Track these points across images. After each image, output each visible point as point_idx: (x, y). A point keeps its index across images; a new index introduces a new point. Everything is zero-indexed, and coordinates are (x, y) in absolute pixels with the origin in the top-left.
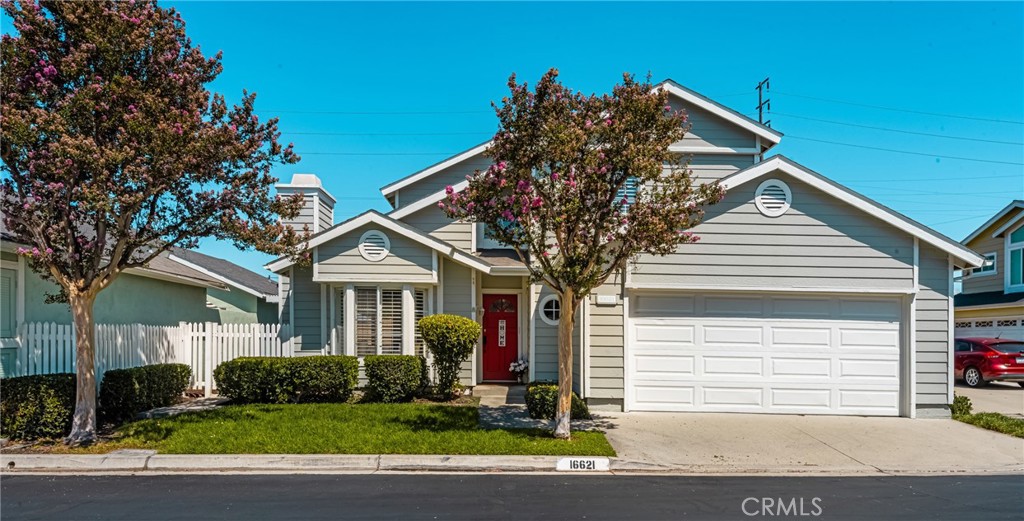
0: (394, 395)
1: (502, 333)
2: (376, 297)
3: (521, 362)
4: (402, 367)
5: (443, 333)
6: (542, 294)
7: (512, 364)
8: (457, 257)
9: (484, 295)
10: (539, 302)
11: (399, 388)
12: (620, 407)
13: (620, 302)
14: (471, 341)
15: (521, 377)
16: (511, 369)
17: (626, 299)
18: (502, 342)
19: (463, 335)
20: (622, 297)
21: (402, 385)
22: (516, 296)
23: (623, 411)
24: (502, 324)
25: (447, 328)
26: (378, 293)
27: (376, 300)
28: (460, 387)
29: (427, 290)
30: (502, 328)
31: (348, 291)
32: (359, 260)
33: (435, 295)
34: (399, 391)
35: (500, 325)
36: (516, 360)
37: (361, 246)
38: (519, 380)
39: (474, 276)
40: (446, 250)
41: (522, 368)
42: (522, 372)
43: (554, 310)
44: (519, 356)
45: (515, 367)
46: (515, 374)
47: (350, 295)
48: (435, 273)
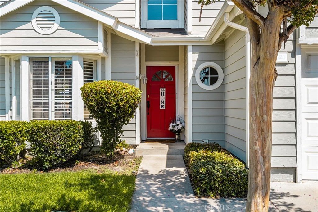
0: (55, 160)
1: (163, 98)
2: (48, 67)
3: (178, 123)
4: (62, 133)
5: (102, 98)
6: (199, 62)
7: (171, 124)
8: (121, 29)
9: (148, 67)
10: (195, 69)
11: (59, 153)
12: (291, 177)
13: (292, 60)
14: (130, 106)
15: (179, 135)
16: (170, 128)
17: (299, 58)
18: (163, 106)
19: (122, 100)
20: (294, 54)
21: (62, 151)
22: (174, 67)
23: (295, 181)
24: (163, 90)
25: (106, 93)
26: (50, 63)
27: (48, 70)
28: (125, 146)
29: (96, 61)
30: (163, 94)
31: (23, 62)
32: (32, 34)
33: (103, 65)
34: (60, 157)
35: (161, 92)
36: (174, 121)
37: (34, 21)
38: (177, 137)
39: (137, 48)
40: (110, 22)
41: (179, 127)
42: (179, 132)
43: (209, 76)
44: (177, 118)
45: (174, 127)
46: (173, 133)
47: (25, 65)
48: (101, 44)
